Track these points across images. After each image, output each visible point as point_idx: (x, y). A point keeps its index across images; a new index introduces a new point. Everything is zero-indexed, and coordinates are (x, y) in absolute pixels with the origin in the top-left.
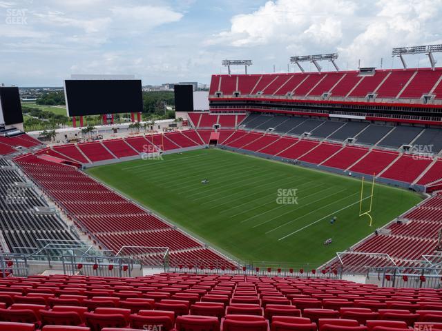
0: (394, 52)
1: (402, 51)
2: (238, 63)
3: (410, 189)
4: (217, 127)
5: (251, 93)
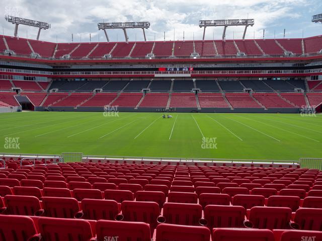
0: (201, 23)
2: (31, 23)
4: (17, 91)
5: (54, 57)
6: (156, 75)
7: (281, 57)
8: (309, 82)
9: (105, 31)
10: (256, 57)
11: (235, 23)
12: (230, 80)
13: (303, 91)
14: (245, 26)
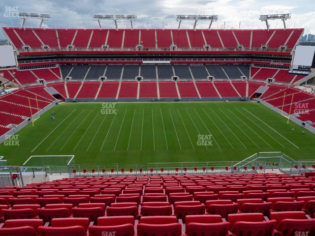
0: (178, 18)
1: (182, 18)
2: (36, 16)
3: (242, 100)
4: (42, 82)
5: (59, 46)
6: (144, 62)
7: (235, 50)
8: (252, 68)
9: (99, 21)
10: (218, 50)
11: (204, 18)
12: (199, 65)
13: (246, 78)
14: (210, 21)
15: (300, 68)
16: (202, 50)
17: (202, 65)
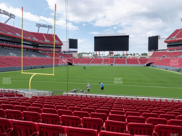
14: (10, 17)
15: (64, 52)
16: (16, 36)
17: (13, 49)
